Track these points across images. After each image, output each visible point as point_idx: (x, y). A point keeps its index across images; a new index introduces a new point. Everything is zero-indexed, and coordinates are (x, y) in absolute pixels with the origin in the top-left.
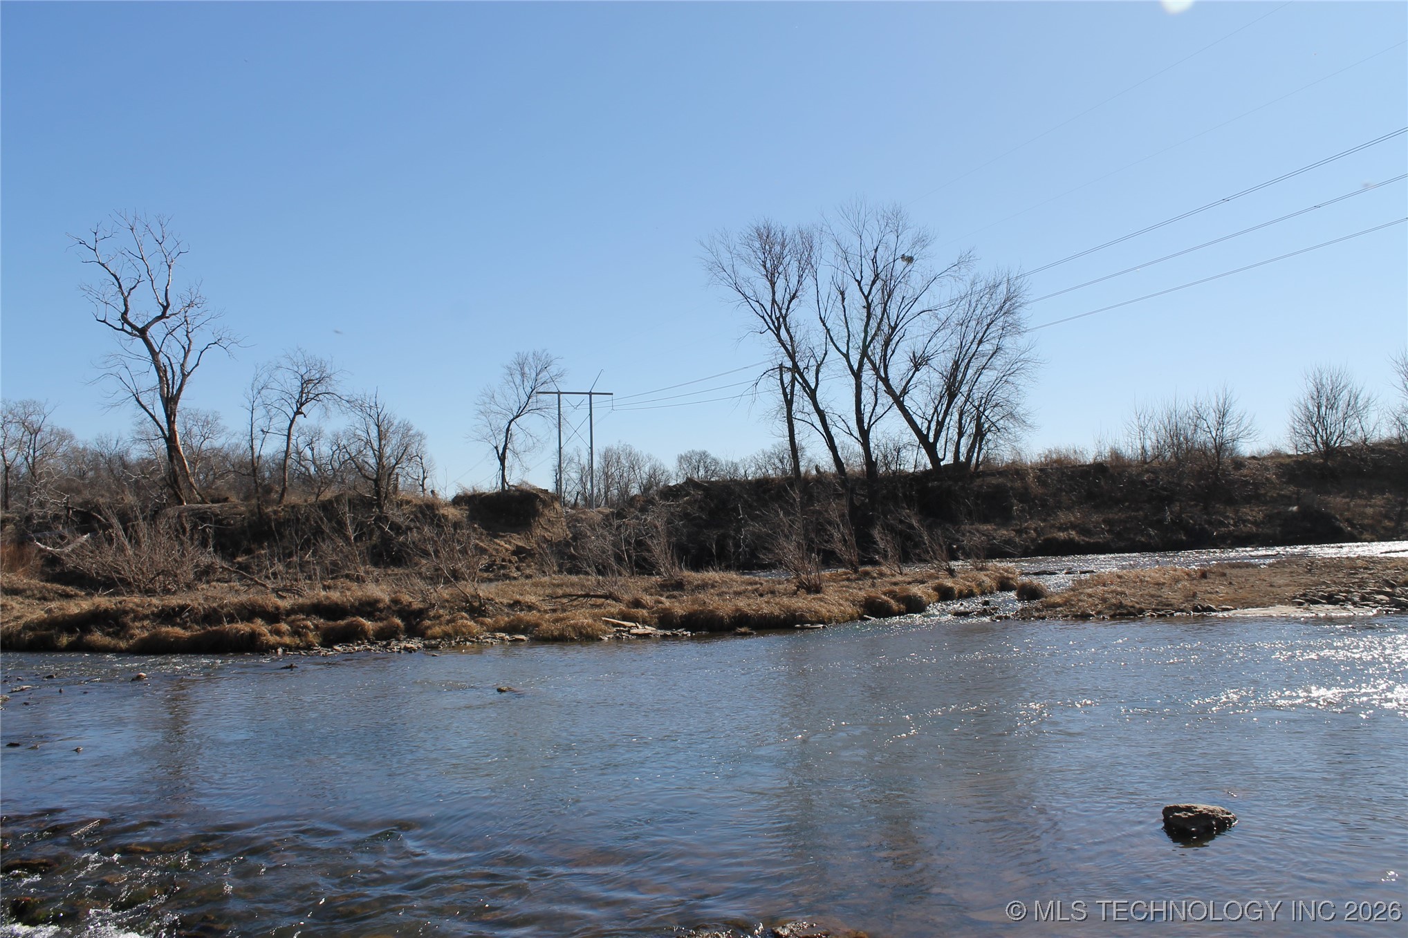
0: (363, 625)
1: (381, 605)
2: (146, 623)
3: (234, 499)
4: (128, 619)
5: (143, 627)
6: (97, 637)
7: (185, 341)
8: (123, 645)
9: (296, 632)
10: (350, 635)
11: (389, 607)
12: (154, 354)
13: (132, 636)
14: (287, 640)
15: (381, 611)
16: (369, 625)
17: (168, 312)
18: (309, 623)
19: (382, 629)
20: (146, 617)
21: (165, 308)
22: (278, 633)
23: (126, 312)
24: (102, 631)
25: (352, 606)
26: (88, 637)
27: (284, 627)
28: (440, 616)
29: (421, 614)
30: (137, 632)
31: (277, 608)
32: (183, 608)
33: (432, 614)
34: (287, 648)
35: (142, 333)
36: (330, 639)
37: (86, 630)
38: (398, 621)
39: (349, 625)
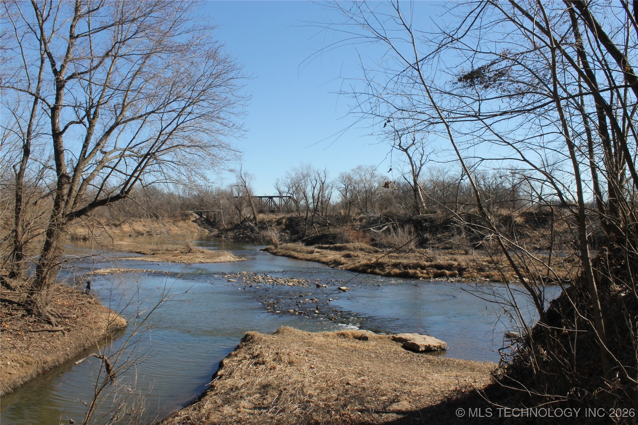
0: (445, 273)
1: (454, 266)
2: (390, 267)
3: (439, 212)
4: (385, 266)
5: (389, 268)
6: (377, 270)
7: (422, 152)
8: (383, 273)
9: (428, 273)
10: (442, 275)
11: (456, 267)
12: (410, 158)
13: (386, 271)
14: (424, 275)
15: (454, 268)
16: (447, 272)
17: (415, 142)
18: (431, 271)
19: (452, 274)
20: (390, 265)
21: (414, 141)
22: (422, 273)
23: (400, 143)
24: (378, 268)
25: (446, 266)
26: (375, 270)
27: (425, 271)
28: (469, 271)
29: (464, 269)
30: (387, 270)
31: (425, 265)
32: (400, 263)
33: (467, 270)
34: (424, 278)
35: (406, 150)
36: (436, 276)
37: (375, 268)
38: (457, 272)
39: (442, 272)
